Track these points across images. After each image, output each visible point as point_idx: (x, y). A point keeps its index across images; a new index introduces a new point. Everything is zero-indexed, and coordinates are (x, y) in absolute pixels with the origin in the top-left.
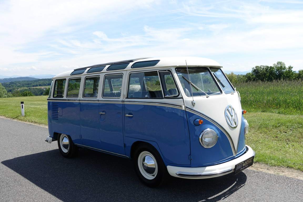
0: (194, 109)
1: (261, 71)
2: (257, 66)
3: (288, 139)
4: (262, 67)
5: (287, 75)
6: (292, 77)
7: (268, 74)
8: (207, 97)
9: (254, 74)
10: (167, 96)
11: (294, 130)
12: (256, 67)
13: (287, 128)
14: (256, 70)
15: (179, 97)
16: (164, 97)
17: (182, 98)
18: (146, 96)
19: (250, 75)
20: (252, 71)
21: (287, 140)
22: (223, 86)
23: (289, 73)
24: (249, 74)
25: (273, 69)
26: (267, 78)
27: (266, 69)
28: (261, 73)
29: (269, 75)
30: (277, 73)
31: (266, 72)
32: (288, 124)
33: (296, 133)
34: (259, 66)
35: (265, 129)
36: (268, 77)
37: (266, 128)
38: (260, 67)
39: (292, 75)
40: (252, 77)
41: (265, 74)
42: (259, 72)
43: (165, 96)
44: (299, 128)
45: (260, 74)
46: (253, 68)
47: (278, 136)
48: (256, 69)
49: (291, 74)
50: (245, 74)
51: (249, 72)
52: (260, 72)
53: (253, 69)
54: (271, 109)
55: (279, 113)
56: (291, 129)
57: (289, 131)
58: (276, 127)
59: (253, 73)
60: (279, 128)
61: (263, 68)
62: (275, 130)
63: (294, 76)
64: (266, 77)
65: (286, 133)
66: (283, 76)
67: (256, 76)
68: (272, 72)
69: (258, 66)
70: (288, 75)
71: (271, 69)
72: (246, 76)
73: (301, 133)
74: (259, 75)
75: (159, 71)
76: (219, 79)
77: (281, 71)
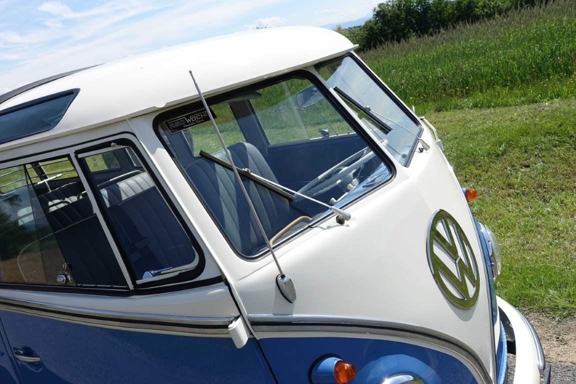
0: (297, 315)
1: (390, 11)
2: (381, 3)
3: (540, 186)
4: (389, 3)
5: (437, 8)
6: (446, 11)
7: (403, 16)
8: (341, 221)
9: (379, 20)
10: (148, 277)
11: (544, 156)
12: (380, 6)
13: (526, 152)
14: (380, 11)
15: (202, 277)
16: (131, 287)
17: (221, 279)
18: (61, 279)
19: (371, 23)
20: (374, 15)
21: (539, 190)
22: (385, 129)
23: (440, 4)
24: (370, 21)
25: (411, 3)
26: (403, 23)
27: (398, 5)
28: (391, 16)
29: (406, 16)
30: (419, 9)
31: (399, 12)
32: (523, 141)
33: (553, 163)
34: (385, 3)
35: (472, 167)
36: (404, 20)
37: (474, 163)
38: (388, 5)
39: (446, 6)
40: (375, 27)
41: (398, 16)
42: (387, 15)
43: (139, 282)
44: (555, 146)
45: (389, 18)
46: (375, 9)
47: (513, 180)
48: (379, 9)
49: (444, 6)
50: (363, 24)
51: (368, 19)
52: (389, 15)
53: (374, 11)
54: (456, 101)
55: (475, 106)
56: (536, 155)
57: (532, 159)
58: (498, 155)
59: (376, 18)
60: (505, 156)
61: (393, 6)
62: (498, 166)
63: (450, 8)
64: (401, 20)
65: (528, 166)
66: (432, 12)
67: (382, 23)
68: (410, 8)
69: (383, 4)
70: (439, 9)
71: (407, 4)
72: (364, 27)
73: (565, 161)
74: (388, 21)
75: (77, 152)
76: (365, 105)
77: (425, 3)
